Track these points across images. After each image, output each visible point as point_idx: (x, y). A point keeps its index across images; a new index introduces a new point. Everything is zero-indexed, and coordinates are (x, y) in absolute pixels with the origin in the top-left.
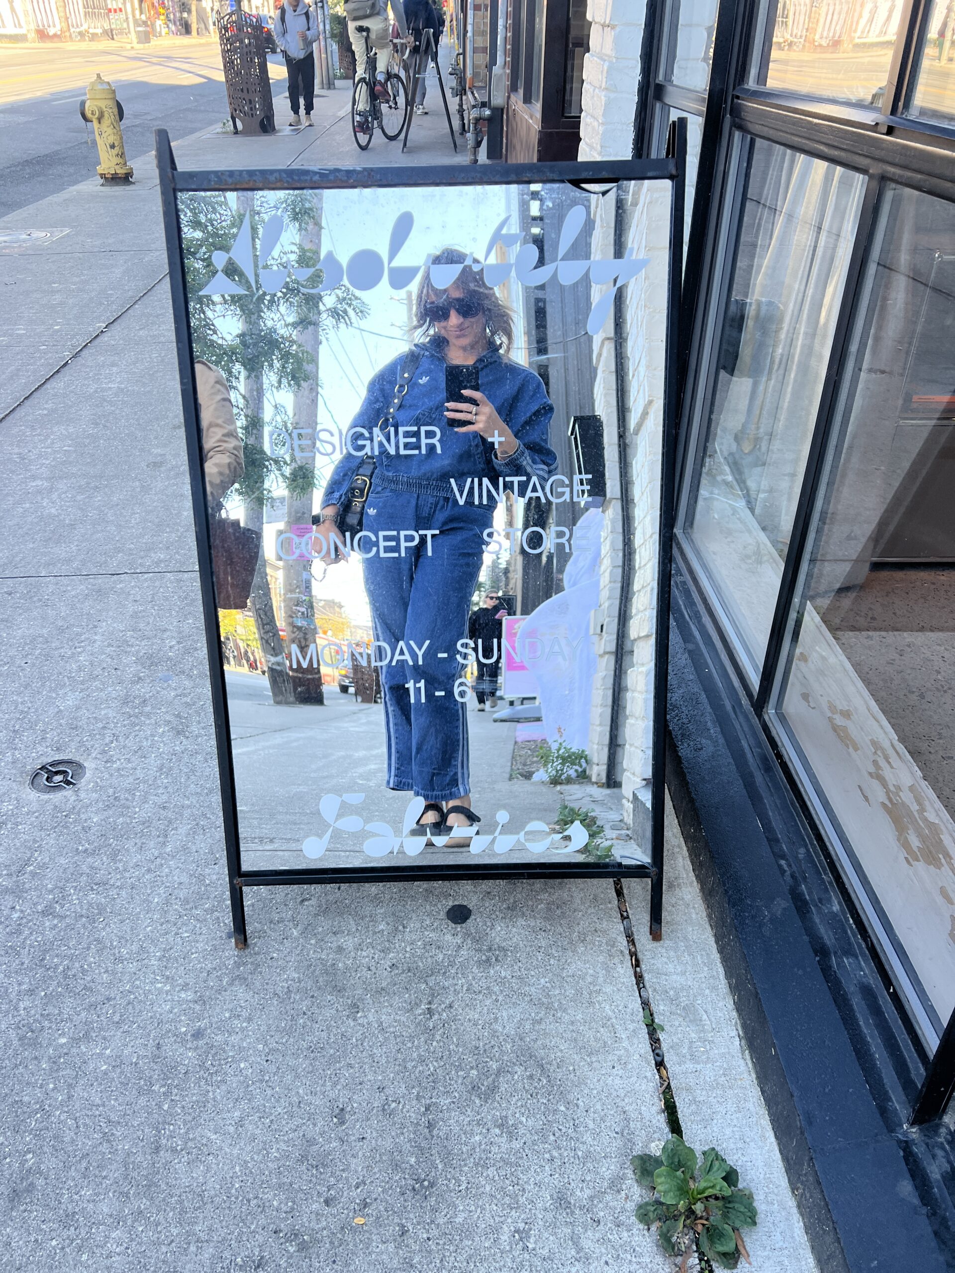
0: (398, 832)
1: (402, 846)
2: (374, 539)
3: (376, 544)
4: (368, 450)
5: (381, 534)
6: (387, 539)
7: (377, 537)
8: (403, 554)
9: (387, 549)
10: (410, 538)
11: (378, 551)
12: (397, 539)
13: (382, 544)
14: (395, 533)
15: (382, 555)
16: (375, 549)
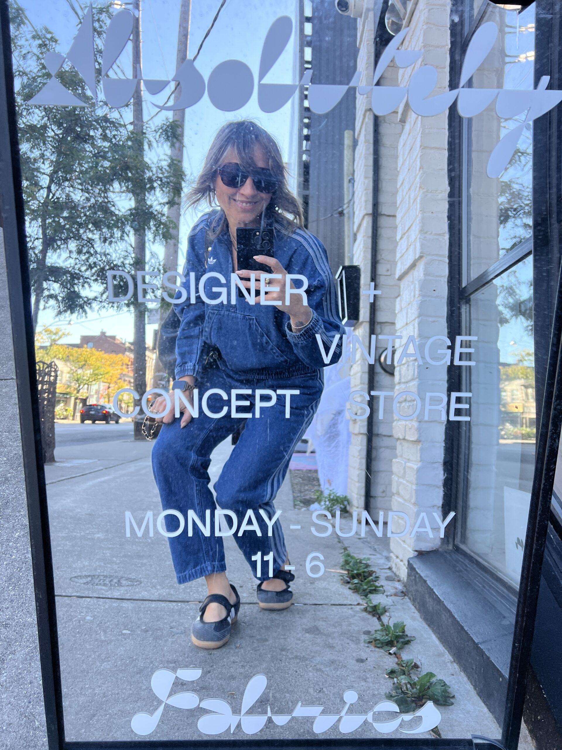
0: (236, 710)
1: (239, 726)
2: (225, 397)
3: (228, 403)
4: (223, 298)
5: (234, 392)
6: (239, 397)
7: (229, 395)
8: (257, 415)
9: (240, 409)
10: (265, 398)
11: (229, 411)
12: (251, 398)
13: (235, 403)
14: (249, 392)
15: (234, 415)
16: (226, 409)
